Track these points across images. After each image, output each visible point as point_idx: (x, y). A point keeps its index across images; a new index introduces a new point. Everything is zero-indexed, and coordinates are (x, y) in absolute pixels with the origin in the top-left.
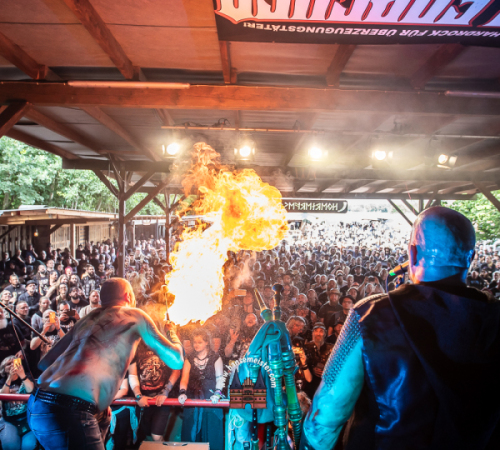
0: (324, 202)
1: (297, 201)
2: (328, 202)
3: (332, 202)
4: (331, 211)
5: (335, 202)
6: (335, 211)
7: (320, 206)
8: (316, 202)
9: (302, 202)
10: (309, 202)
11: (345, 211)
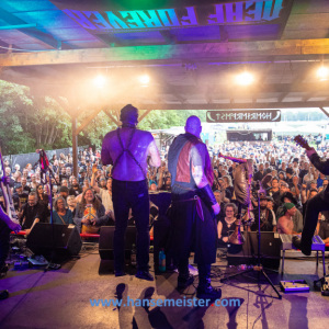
0: (259, 112)
1: (234, 112)
2: (262, 112)
3: (265, 112)
4: (266, 120)
5: (269, 112)
6: (269, 120)
7: (254, 116)
8: (251, 112)
9: (237, 112)
10: (244, 112)
11: (279, 120)
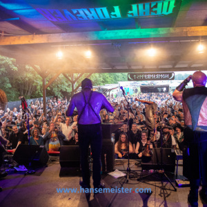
0: (160, 74)
1: (145, 74)
4: (165, 79)
5: (167, 74)
7: (158, 76)
8: (156, 74)
9: (147, 74)
10: (151, 74)
11: (173, 79)
